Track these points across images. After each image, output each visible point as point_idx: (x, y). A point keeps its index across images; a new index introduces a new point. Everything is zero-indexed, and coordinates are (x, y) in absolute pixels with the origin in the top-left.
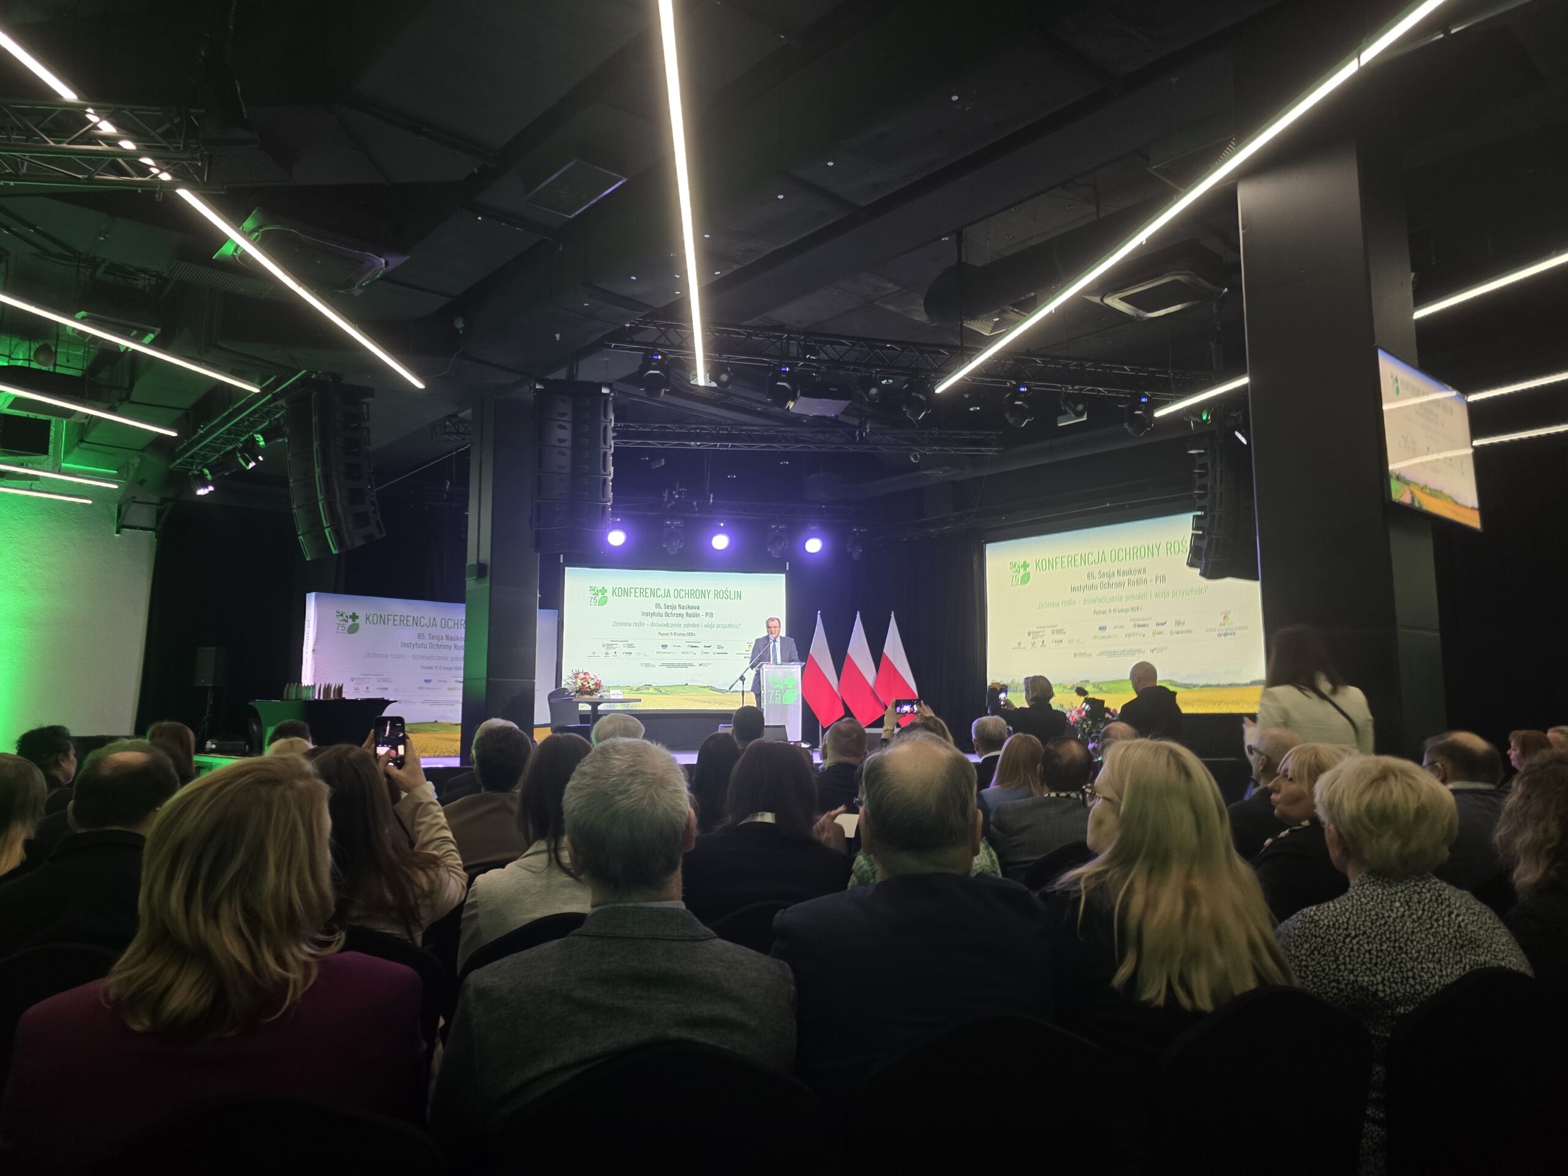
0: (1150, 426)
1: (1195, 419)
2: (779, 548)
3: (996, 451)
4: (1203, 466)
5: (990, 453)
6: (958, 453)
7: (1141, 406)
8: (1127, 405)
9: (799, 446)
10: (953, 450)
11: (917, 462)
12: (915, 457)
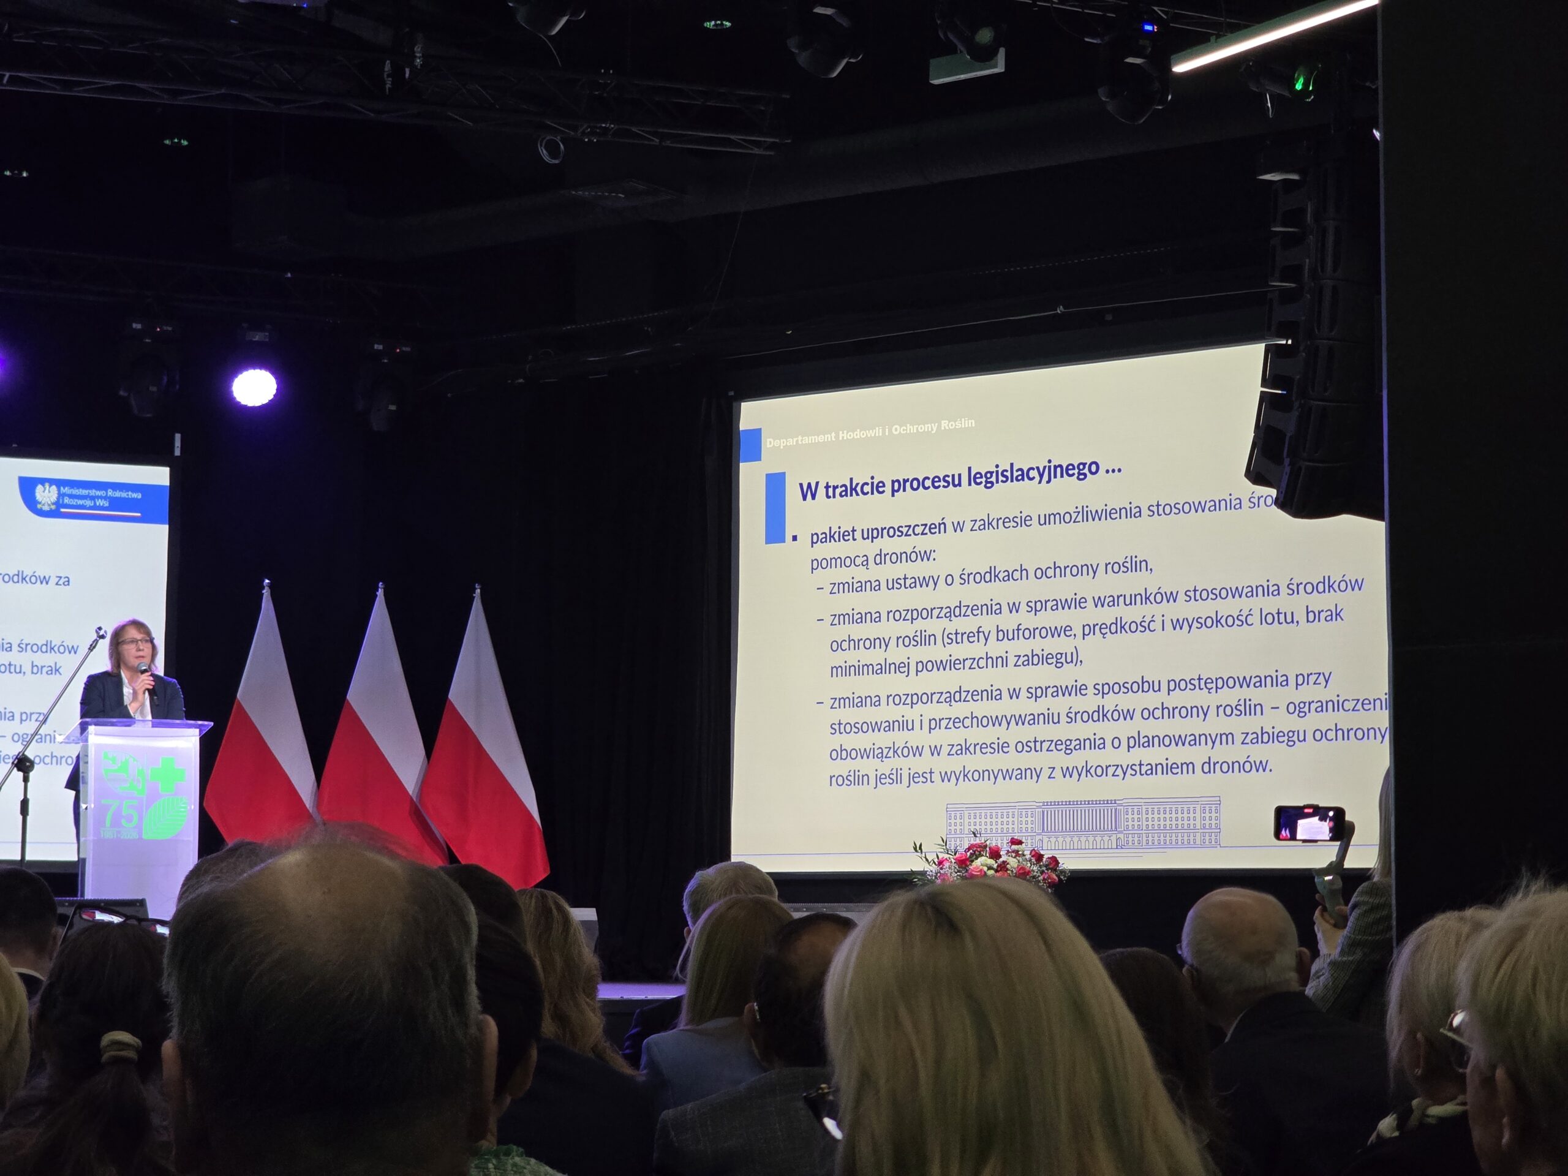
0: (1163, 101)
1: (1278, 90)
2: (154, 389)
3: (771, 146)
4: (1294, 217)
5: (756, 151)
6: (668, 143)
7: (1141, 42)
8: (1107, 38)
9: (215, 92)
10: (655, 134)
11: (557, 162)
12: (553, 151)
